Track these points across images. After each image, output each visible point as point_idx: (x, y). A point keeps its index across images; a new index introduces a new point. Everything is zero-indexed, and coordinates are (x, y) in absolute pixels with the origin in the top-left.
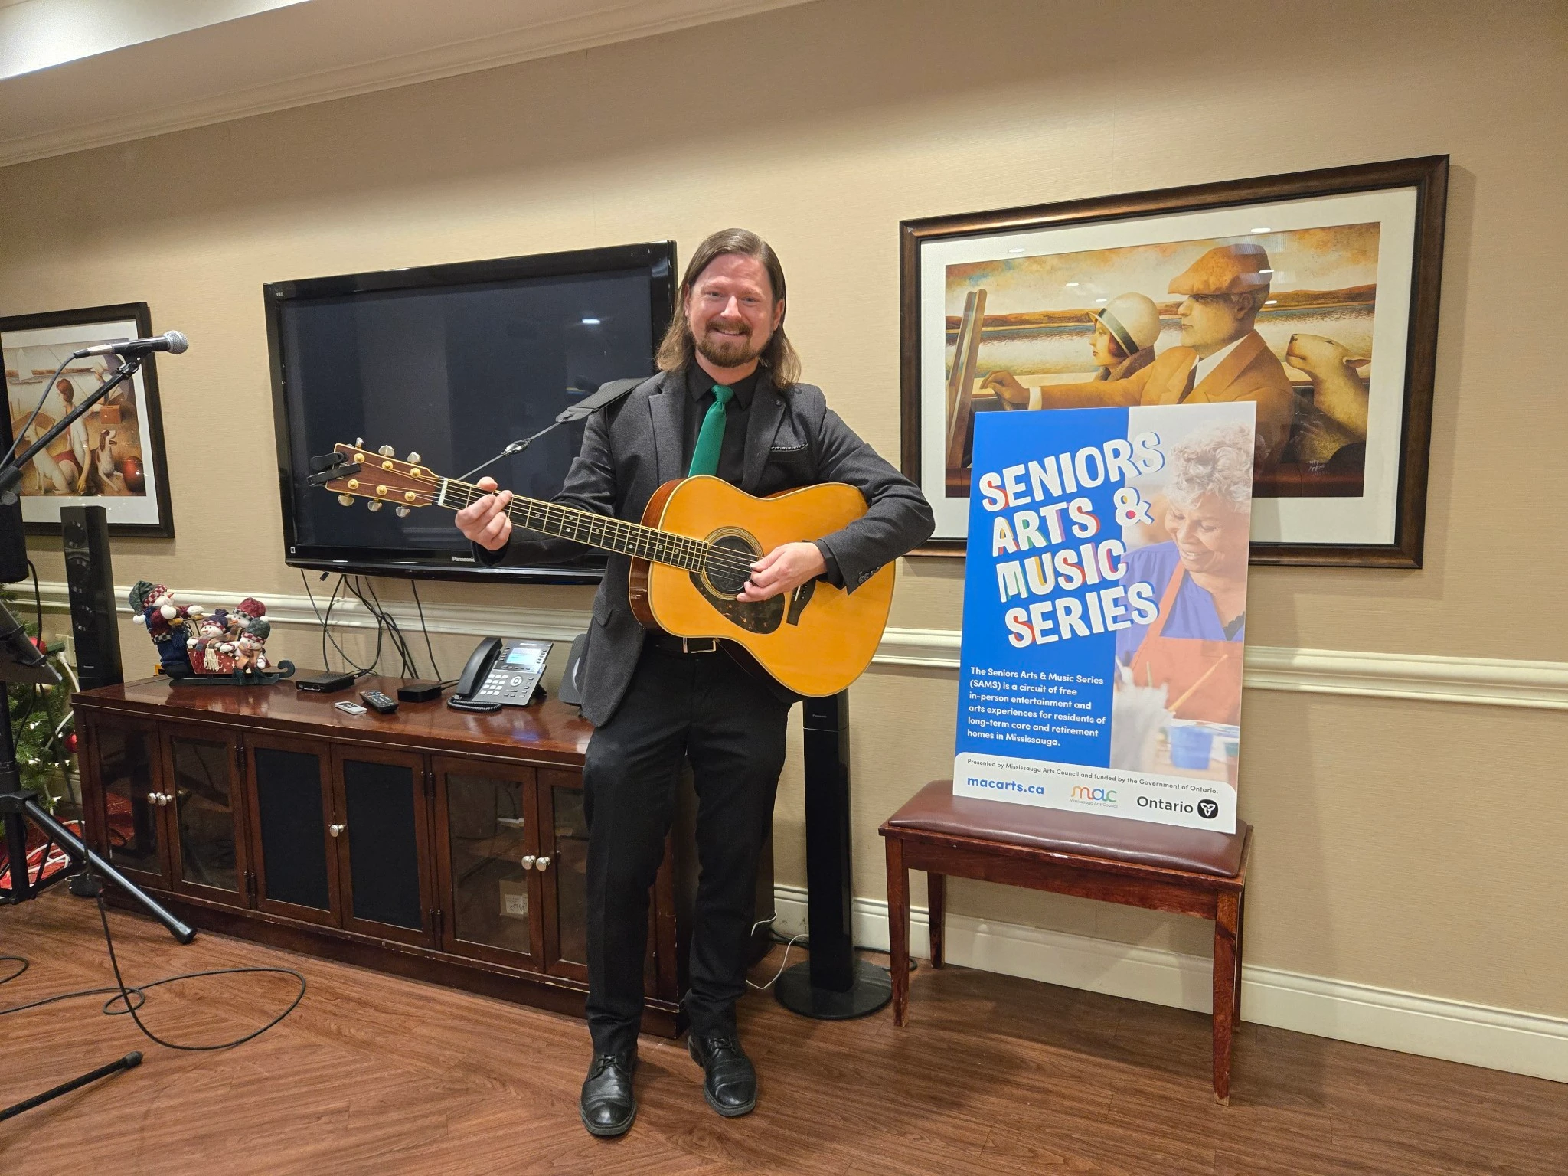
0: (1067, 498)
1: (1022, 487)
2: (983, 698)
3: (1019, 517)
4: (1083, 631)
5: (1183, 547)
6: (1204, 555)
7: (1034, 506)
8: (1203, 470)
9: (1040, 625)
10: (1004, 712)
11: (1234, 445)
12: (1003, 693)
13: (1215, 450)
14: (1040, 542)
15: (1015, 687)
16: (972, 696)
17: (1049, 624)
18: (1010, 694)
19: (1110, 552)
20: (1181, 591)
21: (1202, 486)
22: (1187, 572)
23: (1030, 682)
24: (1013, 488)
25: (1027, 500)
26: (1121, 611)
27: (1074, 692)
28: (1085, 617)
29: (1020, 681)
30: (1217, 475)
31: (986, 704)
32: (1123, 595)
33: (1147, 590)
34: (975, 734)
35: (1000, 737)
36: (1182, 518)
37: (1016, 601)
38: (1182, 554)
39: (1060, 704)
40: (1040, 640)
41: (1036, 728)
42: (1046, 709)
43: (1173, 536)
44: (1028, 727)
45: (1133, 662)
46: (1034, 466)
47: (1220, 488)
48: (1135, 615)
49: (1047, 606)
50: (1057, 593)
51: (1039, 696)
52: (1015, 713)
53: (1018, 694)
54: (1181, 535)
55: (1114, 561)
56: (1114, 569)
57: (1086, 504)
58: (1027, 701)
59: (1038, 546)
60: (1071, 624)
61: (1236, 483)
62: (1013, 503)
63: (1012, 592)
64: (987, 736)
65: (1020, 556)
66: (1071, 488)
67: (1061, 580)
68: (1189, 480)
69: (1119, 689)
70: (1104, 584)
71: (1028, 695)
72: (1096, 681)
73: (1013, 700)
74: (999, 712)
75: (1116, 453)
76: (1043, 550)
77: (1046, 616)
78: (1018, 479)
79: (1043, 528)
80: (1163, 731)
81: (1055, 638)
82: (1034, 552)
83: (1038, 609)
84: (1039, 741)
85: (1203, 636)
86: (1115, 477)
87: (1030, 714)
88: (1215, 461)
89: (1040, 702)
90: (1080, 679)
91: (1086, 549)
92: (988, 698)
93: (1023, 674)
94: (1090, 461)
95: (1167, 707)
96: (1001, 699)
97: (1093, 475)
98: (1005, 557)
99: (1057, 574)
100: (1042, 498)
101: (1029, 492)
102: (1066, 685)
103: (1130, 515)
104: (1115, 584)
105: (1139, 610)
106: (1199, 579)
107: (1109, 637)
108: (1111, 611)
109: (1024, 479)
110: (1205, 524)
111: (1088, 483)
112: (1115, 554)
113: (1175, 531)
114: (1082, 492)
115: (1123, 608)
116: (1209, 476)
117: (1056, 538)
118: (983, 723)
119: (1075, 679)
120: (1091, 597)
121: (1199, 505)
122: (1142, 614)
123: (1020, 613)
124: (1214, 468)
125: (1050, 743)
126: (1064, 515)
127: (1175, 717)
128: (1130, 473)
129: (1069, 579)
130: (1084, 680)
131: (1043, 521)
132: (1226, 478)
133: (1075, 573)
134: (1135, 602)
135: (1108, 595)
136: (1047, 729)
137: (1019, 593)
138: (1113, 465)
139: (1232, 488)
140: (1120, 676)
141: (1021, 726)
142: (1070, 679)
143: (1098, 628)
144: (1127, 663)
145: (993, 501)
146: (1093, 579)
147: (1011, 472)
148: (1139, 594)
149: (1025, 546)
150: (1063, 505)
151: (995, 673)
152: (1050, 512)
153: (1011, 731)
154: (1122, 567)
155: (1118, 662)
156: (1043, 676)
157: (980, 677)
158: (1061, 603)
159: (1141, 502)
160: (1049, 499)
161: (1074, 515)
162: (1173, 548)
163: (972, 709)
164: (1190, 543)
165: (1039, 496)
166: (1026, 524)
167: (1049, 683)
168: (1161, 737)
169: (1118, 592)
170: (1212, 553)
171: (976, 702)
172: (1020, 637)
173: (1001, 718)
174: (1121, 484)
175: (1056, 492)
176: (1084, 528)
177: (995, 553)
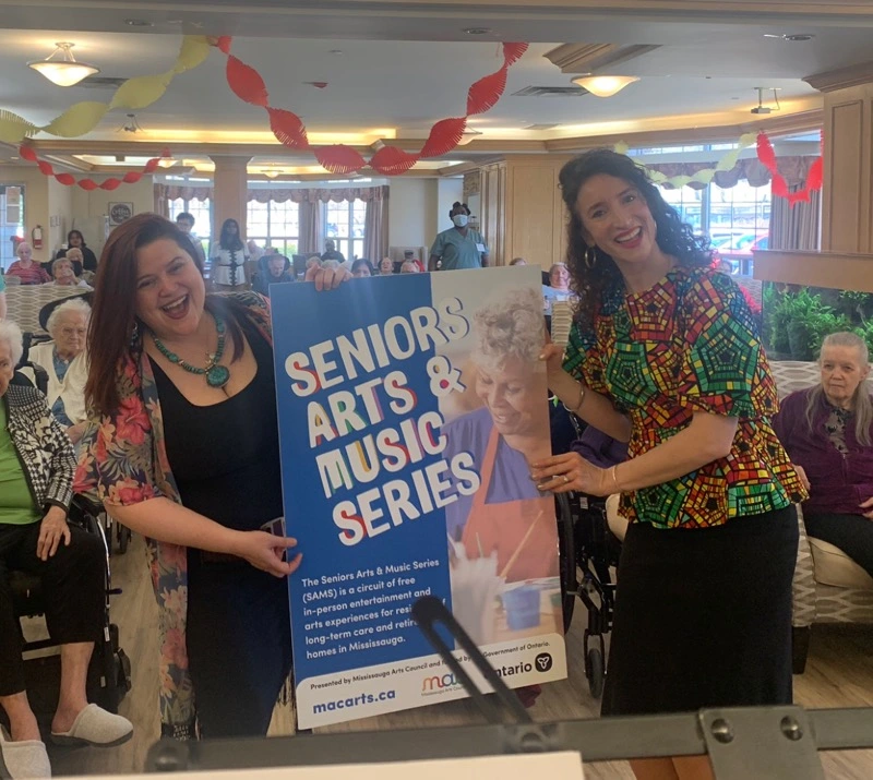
0: (381, 372)
1: (332, 366)
2: (319, 611)
3: (333, 399)
4: (413, 514)
5: (494, 411)
6: (513, 416)
7: (348, 386)
8: (501, 333)
9: (370, 515)
10: (344, 621)
11: (528, 308)
12: (340, 600)
13: (511, 312)
14: (359, 425)
15: (352, 591)
16: (308, 612)
17: (379, 513)
18: (348, 599)
19: (429, 425)
20: (498, 456)
21: (505, 349)
22: (500, 436)
23: (368, 581)
24: (323, 367)
25: (340, 379)
26: (446, 485)
27: (413, 581)
28: (414, 499)
29: (357, 583)
30: (516, 338)
31: (323, 618)
32: (446, 468)
33: (467, 460)
34: (315, 655)
35: (343, 649)
36: (490, 382)
37: (342, 494)
38: (495, 419)
39: (400, 597)
40: (372, 532)
41: (379, 629)
42: (387, 606)
43: (484, 400)
44: (371, 630)
45: (464, 536)
46: (342, 341)
47: (520, 351)
48: (460, 487)
49: (374, 494)
50: (384, 477)
51: (378, 593)
52: (356, 619)
53: (357, 597)
54: (492, 399)
55: (434, 435)
56: (435, 442)
57: (400, 376)
58: (367, 603)
59: (357, 428)
60: (401, 509)
61: (532, 344)
62: (325, 384)
63: (337, 484)
64: (329, 652)
65: (340, 443)
66: (384, 362)
67: (386, 462)
68: (493, 345)
69: (453, 566)
70: (429, 459)
71: (368, 595)
72: (432, 564)
73: (352, 605)
74: (338, 622)
75: (424, 321)
76: (363, 433)
77: (374, 505)
78: (328, 357)
79: (361, 409)
80: (498, 598)
81: (386, 527)
82: (355, 436)
83: (365, 499)
84: (384, 642)
85: (521, 497)
86: (425, 347)
87: (371, 616)
88: (512, 324)
89: (380, 600)
90: (417, 565)
91: (406, 425)
92: (325, 610)
93: (359, 574)
94: (399, 330)
95: (499, 573)
96: (339, 607)
97: (404, 346)
98: (325, 446)
99: (381, 457)
100: (356, 376)
101: (341, 370)
102: (404, 575)
103: (444, 384)
104: (437, 458)
105: (463, 481)
106: (512, 441)
107: (439, 514)
108: (437, 487)
109: (333, 356)
110: (511, 386)
111: (400, 355)
112: (434, 427)
113: (486, 396)
114: (395, 365)
115: (448, 482)
116: (509, 339)
117: (375, 418)
118: (323, 640)
119: (412, 566)
120: (417, 476)
121: (503, 368)
122: (466, 485)
123: (347, 506)
124: (513, 331)
125: (394, 641)
126: (380, 392)
127: (507, 582)
128: (439, 340)
129: (394, 460)
130: (421, 565)
131: (359, 400)
132: (524, 340)
133: (398, 452)
134: (459, 474)
135: (433, 470)
136: (390, 627)
137: (344, 485)
138: (421, 332)
139: (530, 350)
140: (454, 553)
141: (362, 632)
142: (407, 567)
143: (427, 508)
144: (458, 539)
145: (303, 385)
146: (416, 457)
147: (319, 350)
148: (461, 466)
149: (343, 431)
150: (378, 381)
151: (329, 580)
152: (365, 390)
153: (353, 639)
154: (442, 439)
155: (450, 539)
156: (379, 571)
157: (312, 589)
158: (388, 488)
159: (453, 371)
160: (363, 377)
161: (391, 391)
162: (486, 412)
163: (308, 627)
164: (501, 407)
165: (352, 374)
166: (342, 406)
167: (387, 577)
168: (497, 605)
169: (441, 466)
170: (519, 413)
171: (313, 618)
172: (350, 533)
173: (342, 628)
174: (431, 353)
175: (369, 367)
176: (401, 403)
177: (313, 444)
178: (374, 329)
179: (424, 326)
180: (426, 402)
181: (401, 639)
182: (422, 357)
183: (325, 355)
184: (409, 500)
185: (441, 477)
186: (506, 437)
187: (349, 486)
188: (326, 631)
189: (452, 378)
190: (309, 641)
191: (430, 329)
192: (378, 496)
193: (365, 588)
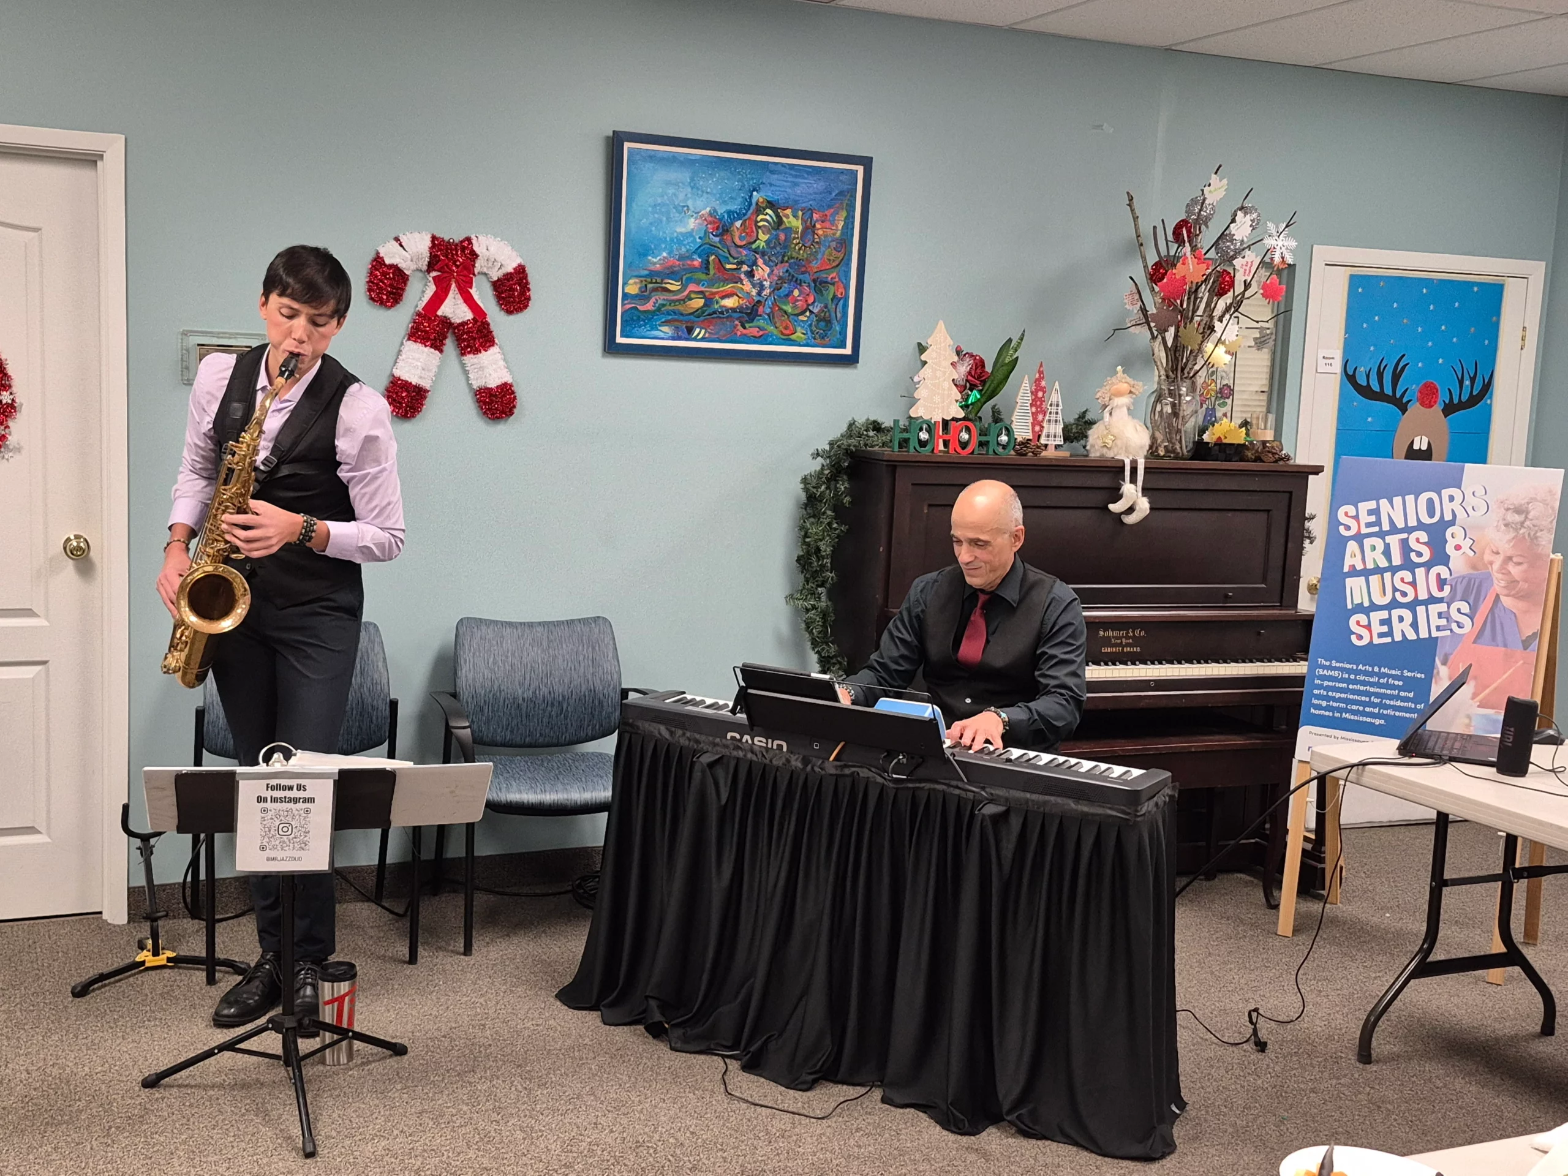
178: (1410, 498)
179: (1448, 503)
180: (1440, 557)
181: (1382, 722)
182: (1444, 525)
183: (1368, 511)
184: (1411, 625)
185: (1440, 615)
186: (1501, 597)
187: (1366, 604)
188: (1328, 698)
189: (1466, 544)
190: (1315, 702)
191: (1455, 505)
192: (1387, 616)
193: (1362, 678)
